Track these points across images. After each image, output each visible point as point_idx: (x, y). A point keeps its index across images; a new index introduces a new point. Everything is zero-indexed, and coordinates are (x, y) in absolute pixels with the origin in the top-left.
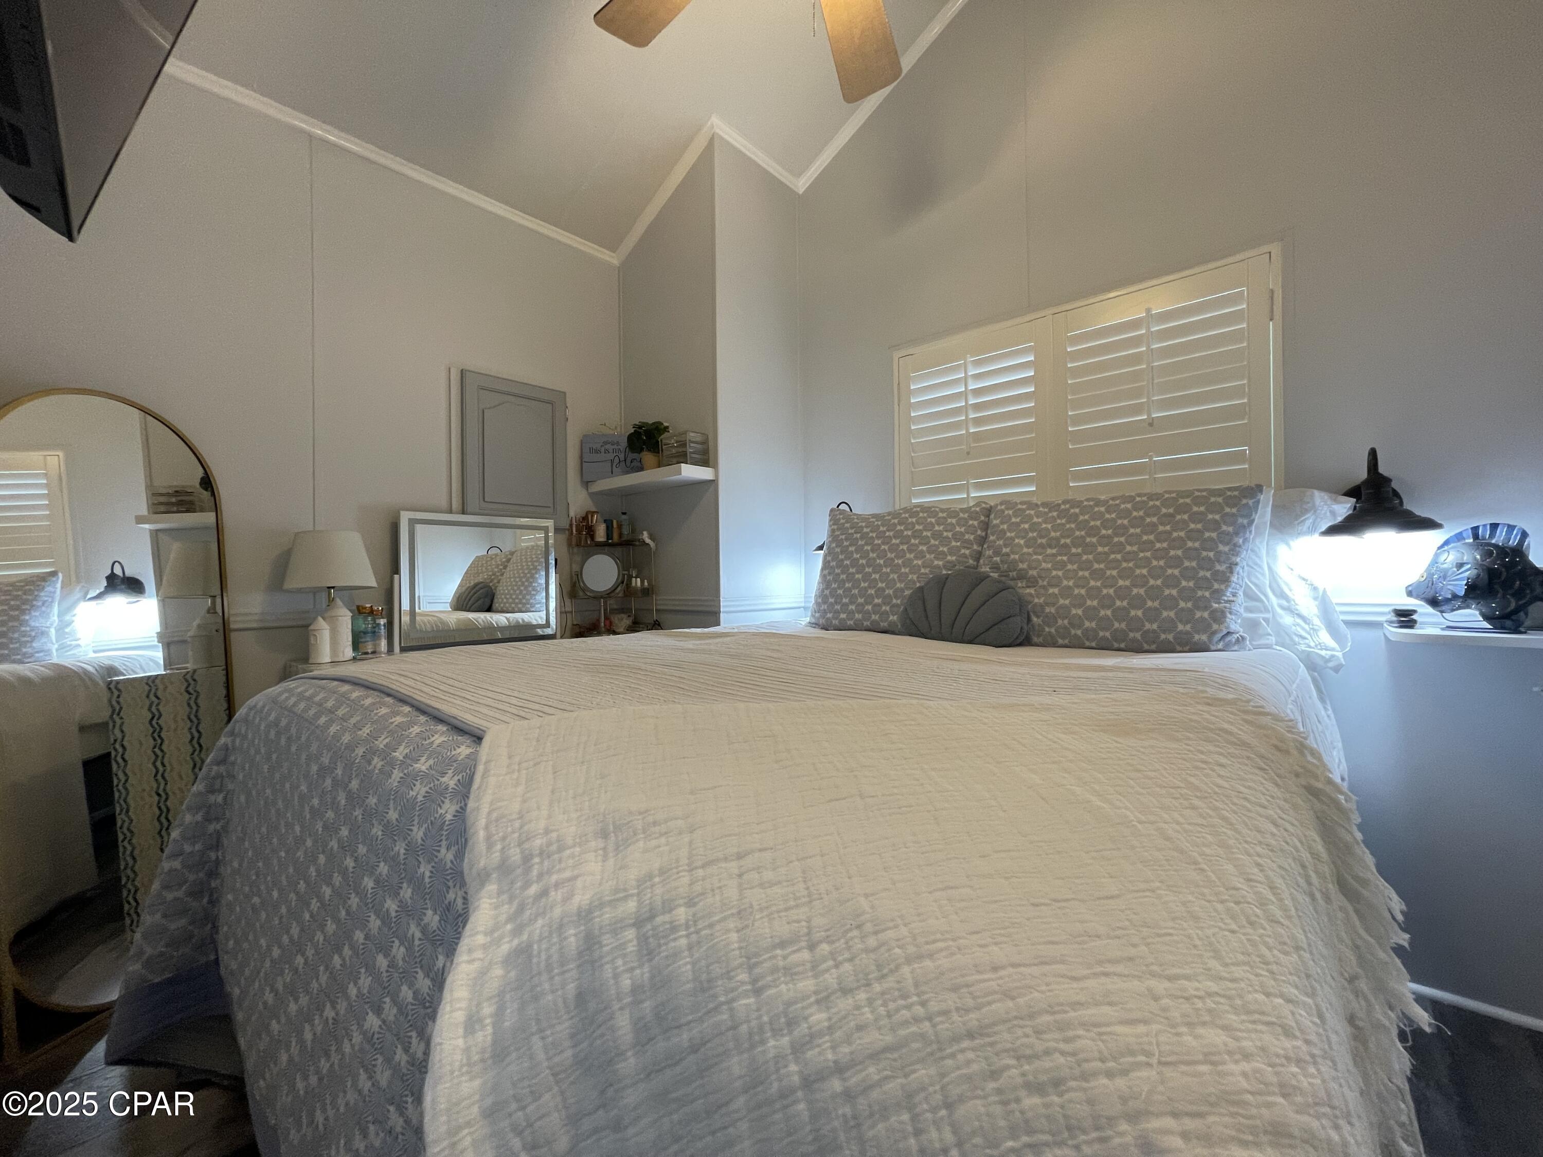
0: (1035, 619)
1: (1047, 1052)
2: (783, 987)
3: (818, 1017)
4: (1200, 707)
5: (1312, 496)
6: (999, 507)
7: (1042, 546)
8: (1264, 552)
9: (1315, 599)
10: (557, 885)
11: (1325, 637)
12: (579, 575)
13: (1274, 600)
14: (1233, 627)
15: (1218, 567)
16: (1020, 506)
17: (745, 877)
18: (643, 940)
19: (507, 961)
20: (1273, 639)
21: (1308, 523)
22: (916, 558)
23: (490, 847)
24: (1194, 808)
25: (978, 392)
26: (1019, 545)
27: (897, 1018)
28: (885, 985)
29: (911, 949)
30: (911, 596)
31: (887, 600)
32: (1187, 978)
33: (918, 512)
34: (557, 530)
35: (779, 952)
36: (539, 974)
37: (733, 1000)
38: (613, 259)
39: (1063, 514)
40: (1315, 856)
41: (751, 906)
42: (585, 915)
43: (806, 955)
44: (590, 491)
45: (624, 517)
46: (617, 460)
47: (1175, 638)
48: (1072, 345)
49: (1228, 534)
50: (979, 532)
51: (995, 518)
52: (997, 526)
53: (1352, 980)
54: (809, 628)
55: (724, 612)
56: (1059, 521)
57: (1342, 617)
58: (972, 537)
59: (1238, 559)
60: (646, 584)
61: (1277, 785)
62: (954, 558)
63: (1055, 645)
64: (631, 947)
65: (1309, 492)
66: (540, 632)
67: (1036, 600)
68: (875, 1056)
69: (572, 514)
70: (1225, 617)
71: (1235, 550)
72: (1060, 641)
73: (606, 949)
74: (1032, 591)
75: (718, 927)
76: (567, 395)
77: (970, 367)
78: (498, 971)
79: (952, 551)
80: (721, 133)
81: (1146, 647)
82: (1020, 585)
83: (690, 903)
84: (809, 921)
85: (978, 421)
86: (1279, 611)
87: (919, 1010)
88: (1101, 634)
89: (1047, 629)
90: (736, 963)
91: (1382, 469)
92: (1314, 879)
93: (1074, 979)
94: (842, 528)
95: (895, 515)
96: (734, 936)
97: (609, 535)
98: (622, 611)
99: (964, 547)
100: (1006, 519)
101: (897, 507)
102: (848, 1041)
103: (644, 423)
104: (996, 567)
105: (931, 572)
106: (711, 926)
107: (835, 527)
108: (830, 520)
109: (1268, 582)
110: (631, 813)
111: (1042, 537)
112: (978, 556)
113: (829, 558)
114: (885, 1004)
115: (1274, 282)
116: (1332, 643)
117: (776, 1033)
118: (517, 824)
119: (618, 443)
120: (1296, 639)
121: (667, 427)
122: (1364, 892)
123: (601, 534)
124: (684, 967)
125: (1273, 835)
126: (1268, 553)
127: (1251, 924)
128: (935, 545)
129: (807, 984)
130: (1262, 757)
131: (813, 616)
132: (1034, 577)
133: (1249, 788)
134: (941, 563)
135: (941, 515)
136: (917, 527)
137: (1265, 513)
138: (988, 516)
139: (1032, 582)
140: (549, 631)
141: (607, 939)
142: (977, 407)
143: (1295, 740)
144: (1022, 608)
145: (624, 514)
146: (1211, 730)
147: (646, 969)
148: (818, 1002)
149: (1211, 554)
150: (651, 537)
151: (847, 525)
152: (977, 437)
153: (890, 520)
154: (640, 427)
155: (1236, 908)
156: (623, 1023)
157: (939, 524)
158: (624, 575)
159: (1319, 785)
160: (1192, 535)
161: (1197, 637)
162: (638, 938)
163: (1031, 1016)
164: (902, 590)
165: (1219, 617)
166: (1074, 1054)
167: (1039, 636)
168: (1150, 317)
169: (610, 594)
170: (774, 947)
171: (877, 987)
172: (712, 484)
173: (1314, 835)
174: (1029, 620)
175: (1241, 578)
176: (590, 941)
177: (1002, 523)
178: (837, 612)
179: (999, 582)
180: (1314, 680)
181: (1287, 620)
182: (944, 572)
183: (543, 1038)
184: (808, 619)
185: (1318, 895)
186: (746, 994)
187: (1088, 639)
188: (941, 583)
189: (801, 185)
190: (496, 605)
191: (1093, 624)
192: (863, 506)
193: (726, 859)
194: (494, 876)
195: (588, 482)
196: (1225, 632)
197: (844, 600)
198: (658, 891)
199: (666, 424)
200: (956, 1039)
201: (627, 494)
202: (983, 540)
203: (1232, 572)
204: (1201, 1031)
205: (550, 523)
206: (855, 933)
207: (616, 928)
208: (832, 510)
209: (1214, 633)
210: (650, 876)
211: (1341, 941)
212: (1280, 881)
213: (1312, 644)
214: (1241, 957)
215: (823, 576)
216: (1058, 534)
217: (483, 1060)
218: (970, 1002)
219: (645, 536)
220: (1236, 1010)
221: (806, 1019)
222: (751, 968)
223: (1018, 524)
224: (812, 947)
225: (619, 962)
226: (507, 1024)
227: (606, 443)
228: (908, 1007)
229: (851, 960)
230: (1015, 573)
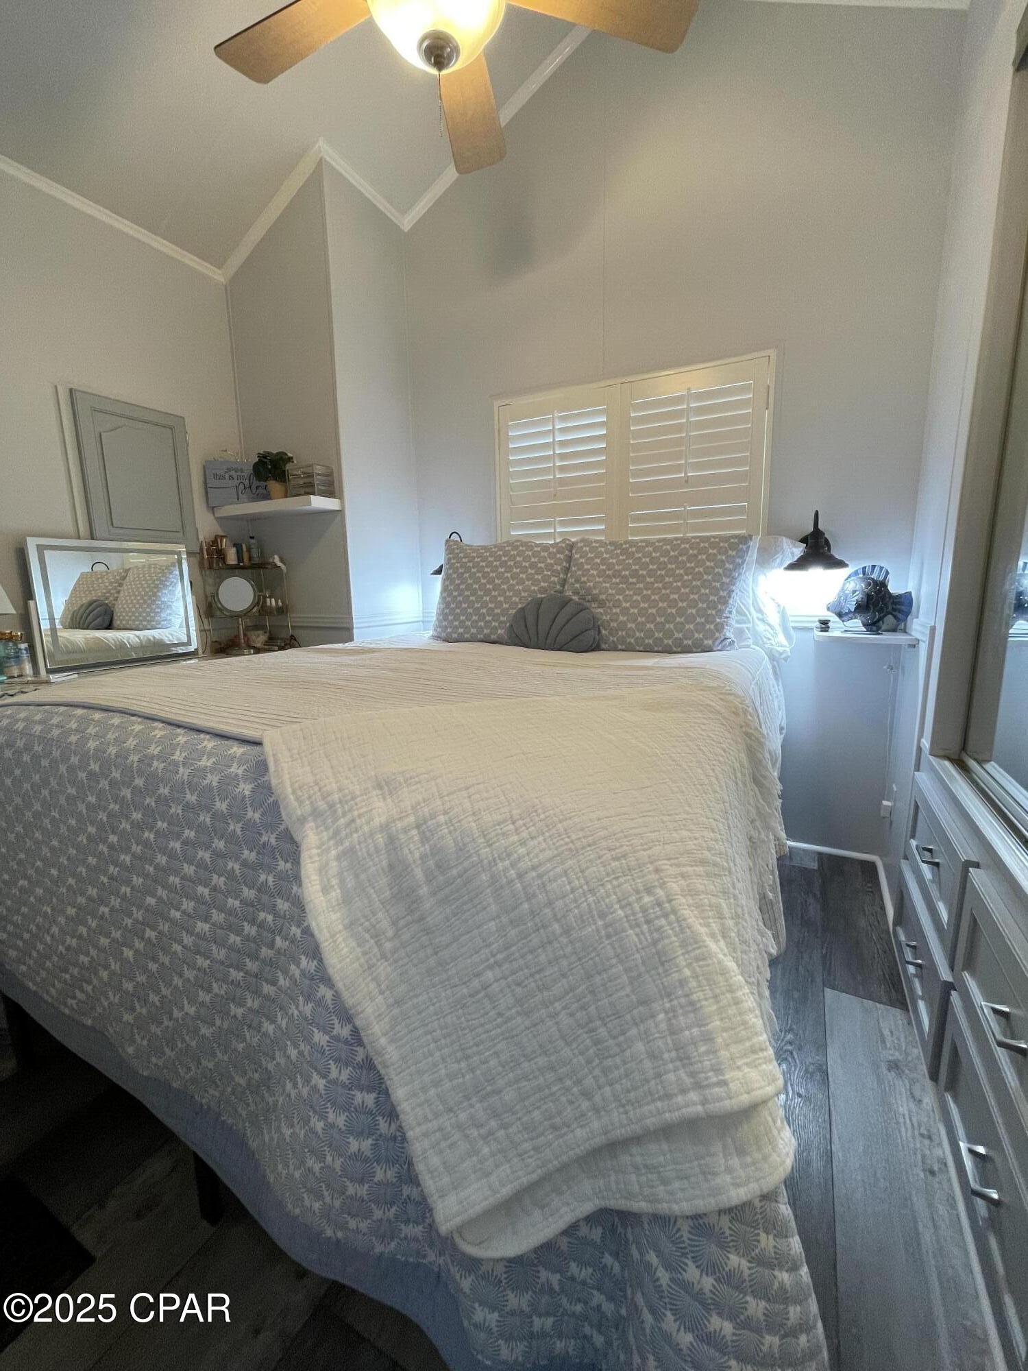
0: (603, 632)
1: (622, 846)
2: (503, 841)
3: (522, 851)
4: (698, 692)
5: (782, 542)
6: (579, 545)
7: (608, 576)
8: (751, 580)
9: (779, 612)
10: (360, 816)
11: (781, 638)
12: (215, 595)
13: (755, 614)
14: (728, 634)
15: (722, 593)
16: (594, 544)
17: (472, 797)
18: (422, 834)
19: (338, 858)
20: (751, 641)
21: (778, 560)
22: (517, 584)
23: (301, 803)
24: (688, 746)
25: (563, 444)
26: (593, 575)
27: (558, 844)
28: (551, 833)
29: (561, 817)
30: (515, 615)
31: (496, 617)
32: (676, 814)
33: (518, 546)
34: (189, 554)
35: (497, 827)
36: (364, 859)
37: (478, 851)
38: (219, 276)
39: (625, 552)
40: (742, 766)
41: (479, 809)
42: (385, 827)
43: (511, 827)
44: (216, 515)
45: (253, 541)
46: (242, 487)
47: (692, 643)
48: (635, 411)
49: (730, 570)
50: (565, 564)
51: (576, 553)
52: (577, 559)
53: (752, 822)
54: (432, 641)
55: (357, 628)
56: (621, 557)
57: (793, 624)
58: (559, 568)
59: (734, 588)
60: (280, 603)
61: (730, 732)
62: (546, 584)
63: (615, 649)
64: (416, 838)
65: (780, 538)
66: (180, 650)
67: (604, 617)
68: (549, 860)
69: (201, 538)
70: (724, 628)
71: (733, 580)
72: (620, 647)
73: (403, 841)
74: (602, 611)
75: (463, 822)
76: (187, 421)
77: (557, 421)
78: (334, 864)
79: (545, 579)
80: (328, 159)
81: (675, 649)
82: (593, 606)
83: (445, 813)
84: (510, 812)
85: (563, 469)
86: (757, 621)
87: (567, 840)
88: (647, 641)
89: (611, 638)
90: (477, 835)
91: (821, 527)
92: (739, 775)
93: (632, 819)
94: (456, 557)
95: (500, 547)
96: (473, 824)
97: (240, 558)
98: (256, 627)
99: (554, 576)
100: (584, 555)
101: (499, 541)
102: (537, 856)
103: (269, 453)
104: (576, 592)
105: (530, 596)
106: (459, 821)
107: (451, 556)
108: (446, 550)
109: (751, 602)
110: (394, 774)
111: (609, 570)
112: (564, 583)
113: (447, 583)
114: (552, 840)
115: (770, 381)
116: (785, 642)
117: (502, 860)
118: (316, 788)
119: (242, 471)
120: (765, 640)
121: (292, 458)
122: (765, 782)
123: (232, 558)
124: (449, 841)
125: (722, 756)
126: (753, 580)
127: (706, 793)
128: (532, 574)
129: (515, 838)
130: (724, 718)
131: (435, 630)
132: (603, 600)
133: (716, 735)
134: (536, 588)
135: (536, 549)
136: (518, 559)
137: (753, 554)
138: (571, 551)
139: (602, 604)
140: (192, 648)
141: (402, 836)
142: (563, 457)
143: (742, 708)
144: (594, 624)
145: (252, 538)
146: (702, 705)
147: (427, 846)
148: (521, 844)
149: (718, 584)
150: (282, 560)
151: (462, 555)
152: (562, 482)
153: (496, 552)
154: (265, 457)
155: (700, 787)
156: (419, 874)
157: (534, 557)
158: (259, 596)
159: (751, 731)
160: (708, 571)
161: (706, 642)
162: (419, 833)
163: (615, 835)
164: (507, 609)
165: (720, 628)
166: (631, 845)
167: (606, 643)
168: (690, 396)
169: (246, 614)
170: (495, 826)
171: (547, 834)
172: (340, 513)
173: (743, 755)
174: (599, 632)
175: (736, 601)
176: (391, 840)
177: (581, 557)
178: (456, 627)
179: (580, 604)
180: (774, 667)
181: (761, 627)
182: (539, 596)
183: (373, 888)
184: (431, 633)
185: (740, 783)
186: (485, 848)
187: (638, 645)
188: (539, 603)
189: (407, 223)
190: (117, 623)
191: (642, 635)
192: (473, 537)
193: (460, 790)
194: (310, 819)
195: (213, 508)
196: (722, 638)
197: (462, 618)
198: (426, 810)
199: (290, 455)
200: (583, 848)
201: (253, 519)
202: (568, 570)
203: (730, 597)
204: (679, 832)
205: (182, 548)
206: (534, 814)
207: (405, 831)
208: (447, 541)
209: (717, 639)
210: (418, 803)
211: (749, 804)
212: (721, 776)
213: (774, 643)
214: (699, 806)
215: (443, 598)
216: (621, 567)
217: (339, 904)
218: (588, 833)
219: (277, 560)
220: (694, 824)
221: (516, 852)
222: (484, 836)
223: (592, 559)
224: (513, 823)
225: (412, 845)
226: (349, 886)
227: (229, 469)
228: (562, 839)
229: (533, 825)
230: (590, 597)
